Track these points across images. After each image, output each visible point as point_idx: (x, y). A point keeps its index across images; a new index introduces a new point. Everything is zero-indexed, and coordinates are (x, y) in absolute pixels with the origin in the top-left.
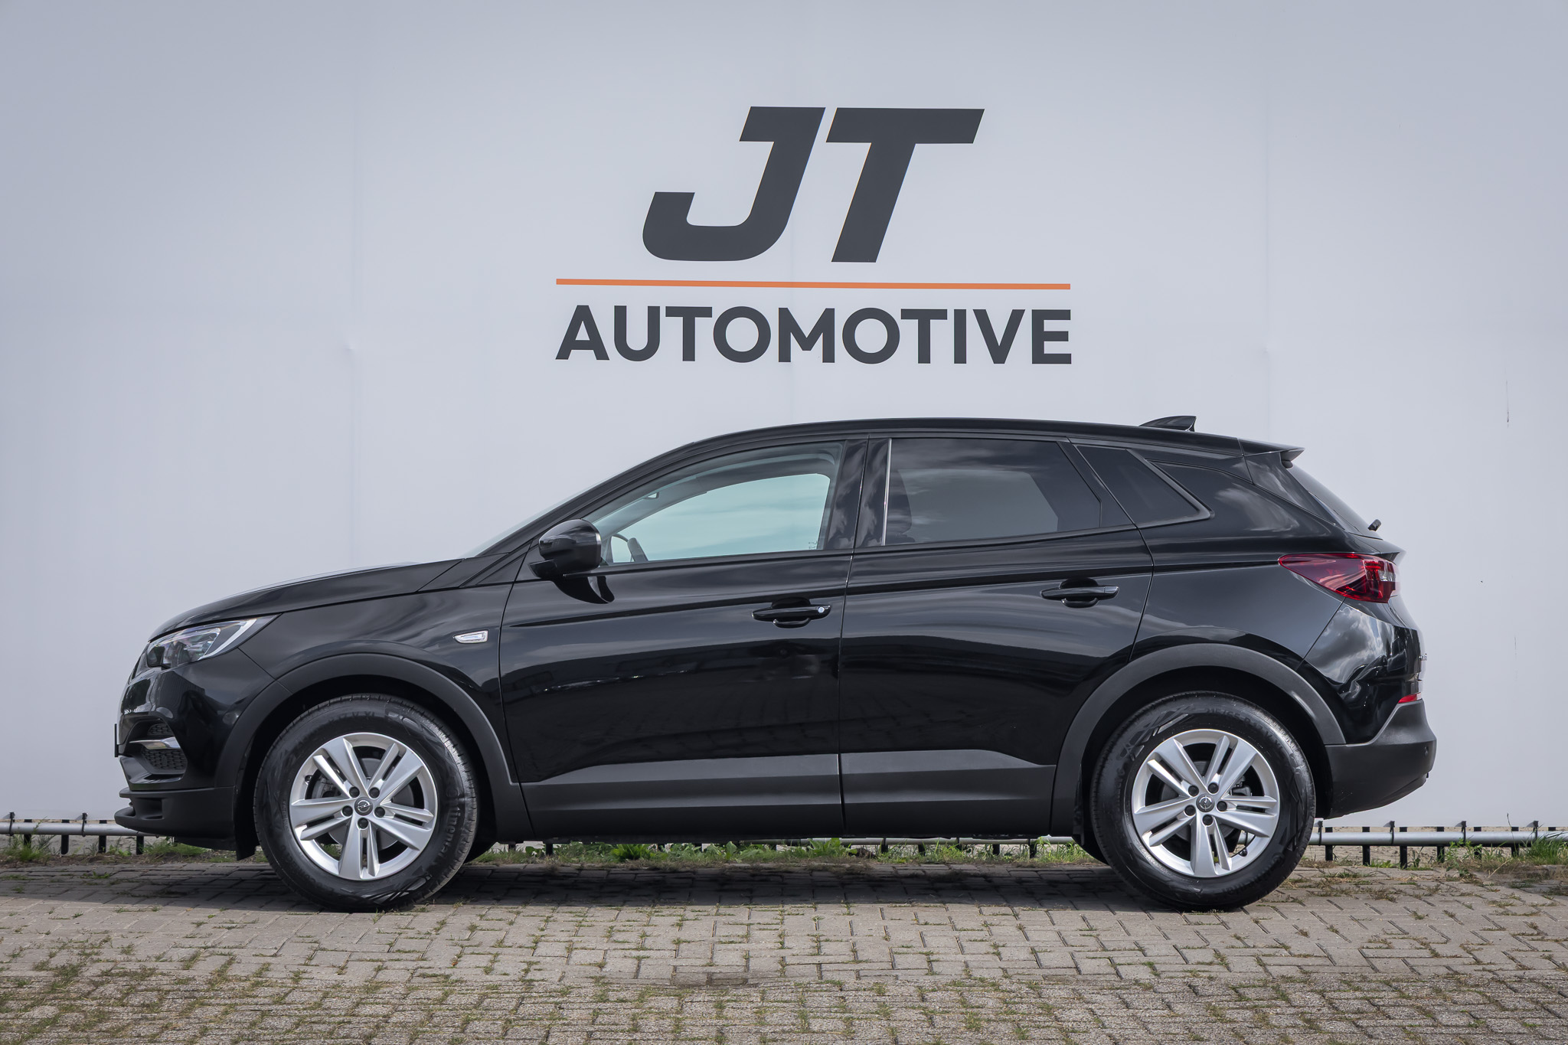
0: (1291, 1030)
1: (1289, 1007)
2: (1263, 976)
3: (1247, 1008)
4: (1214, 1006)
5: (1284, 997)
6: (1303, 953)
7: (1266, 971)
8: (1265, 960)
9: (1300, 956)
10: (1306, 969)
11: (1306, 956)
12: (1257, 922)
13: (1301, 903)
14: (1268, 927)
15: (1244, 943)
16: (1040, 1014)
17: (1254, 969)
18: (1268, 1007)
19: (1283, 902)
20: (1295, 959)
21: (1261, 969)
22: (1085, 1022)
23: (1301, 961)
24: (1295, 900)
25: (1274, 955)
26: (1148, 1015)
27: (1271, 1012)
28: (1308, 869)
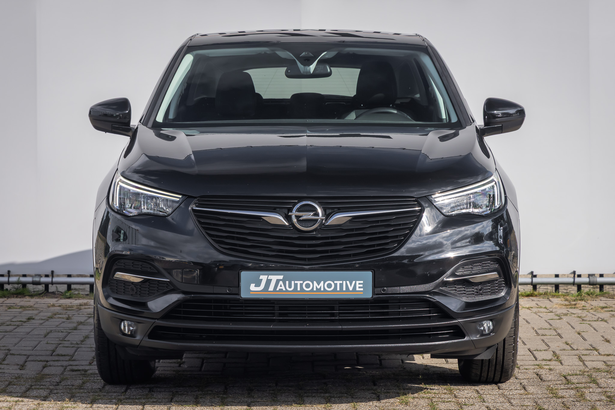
0: (598, 403)
1: (597, 388)
2: (582, 368)
3: (572, 389)
4: (552, 388)
5: (594, 381)
6: (607, 353)
7: (584, 364)
8: (584, 358)
9: (604, 355)
10: (609, 363)
11: (608, 355)
12: (579, 334)
13: (606, 321)
14: (585, 337)
15: (571, 347)
16: (445, 393)
17: (577, 363)
18: (585, 388)
19: (595, 321)
20: (602, 357)
21: (581, 363)
22: (473, 398)
23: (605, 358)
24: (603, 320)
25: (589, 355)
26: (511, 393)
27: (587, 391)
28: (610, 299)
